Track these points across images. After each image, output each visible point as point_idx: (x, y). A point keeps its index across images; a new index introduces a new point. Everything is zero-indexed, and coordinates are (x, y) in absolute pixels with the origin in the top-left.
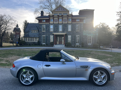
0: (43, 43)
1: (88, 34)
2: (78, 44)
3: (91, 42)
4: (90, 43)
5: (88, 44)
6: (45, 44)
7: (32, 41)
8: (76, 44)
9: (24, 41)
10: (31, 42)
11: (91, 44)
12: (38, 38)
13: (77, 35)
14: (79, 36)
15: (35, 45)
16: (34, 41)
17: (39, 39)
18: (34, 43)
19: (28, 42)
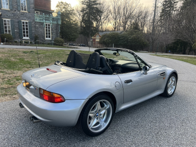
1: (44, 20)
2: (28, 38)
3: (51, 35)
4: (49, 37)
5: (46, 39)
8: (24, 38)
11: (50, 39)
13: (24, 20)
14: (27, 22)
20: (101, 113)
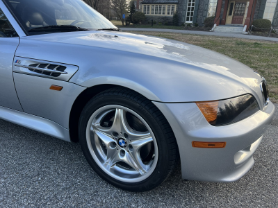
0: (188, 20)
6: (191, 22)
7: (162, 15)
9: (143, 15)
10: (159, 17)
12: (176, 6)
15: (167, 24)
16: (166, 15)
17: (178, 8)
18: (165, 18)
19: (152, 17)
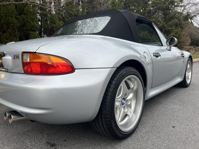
20: (128, 98)
